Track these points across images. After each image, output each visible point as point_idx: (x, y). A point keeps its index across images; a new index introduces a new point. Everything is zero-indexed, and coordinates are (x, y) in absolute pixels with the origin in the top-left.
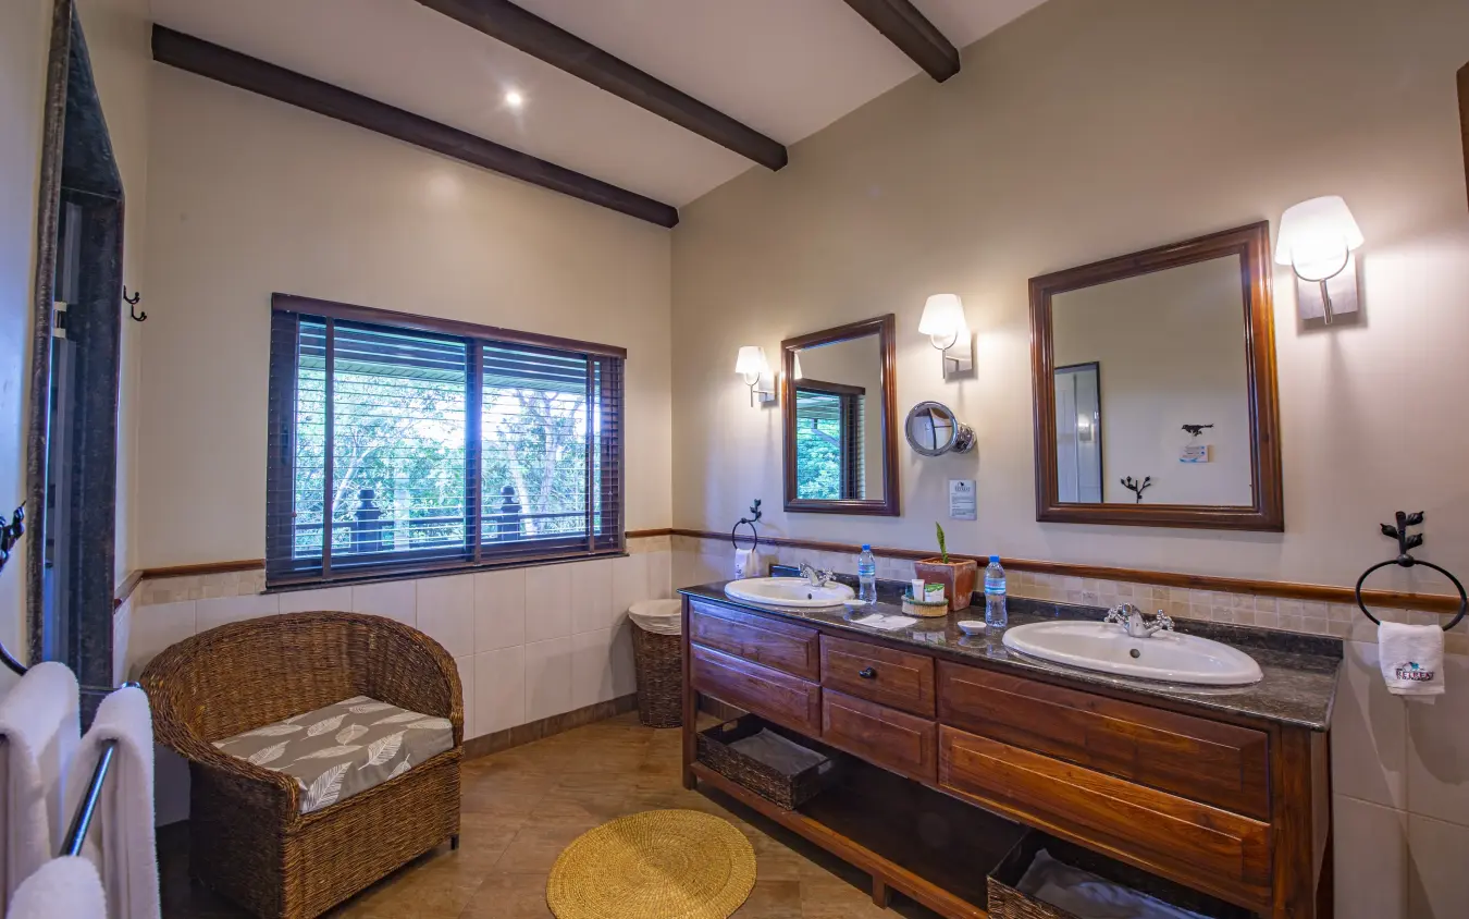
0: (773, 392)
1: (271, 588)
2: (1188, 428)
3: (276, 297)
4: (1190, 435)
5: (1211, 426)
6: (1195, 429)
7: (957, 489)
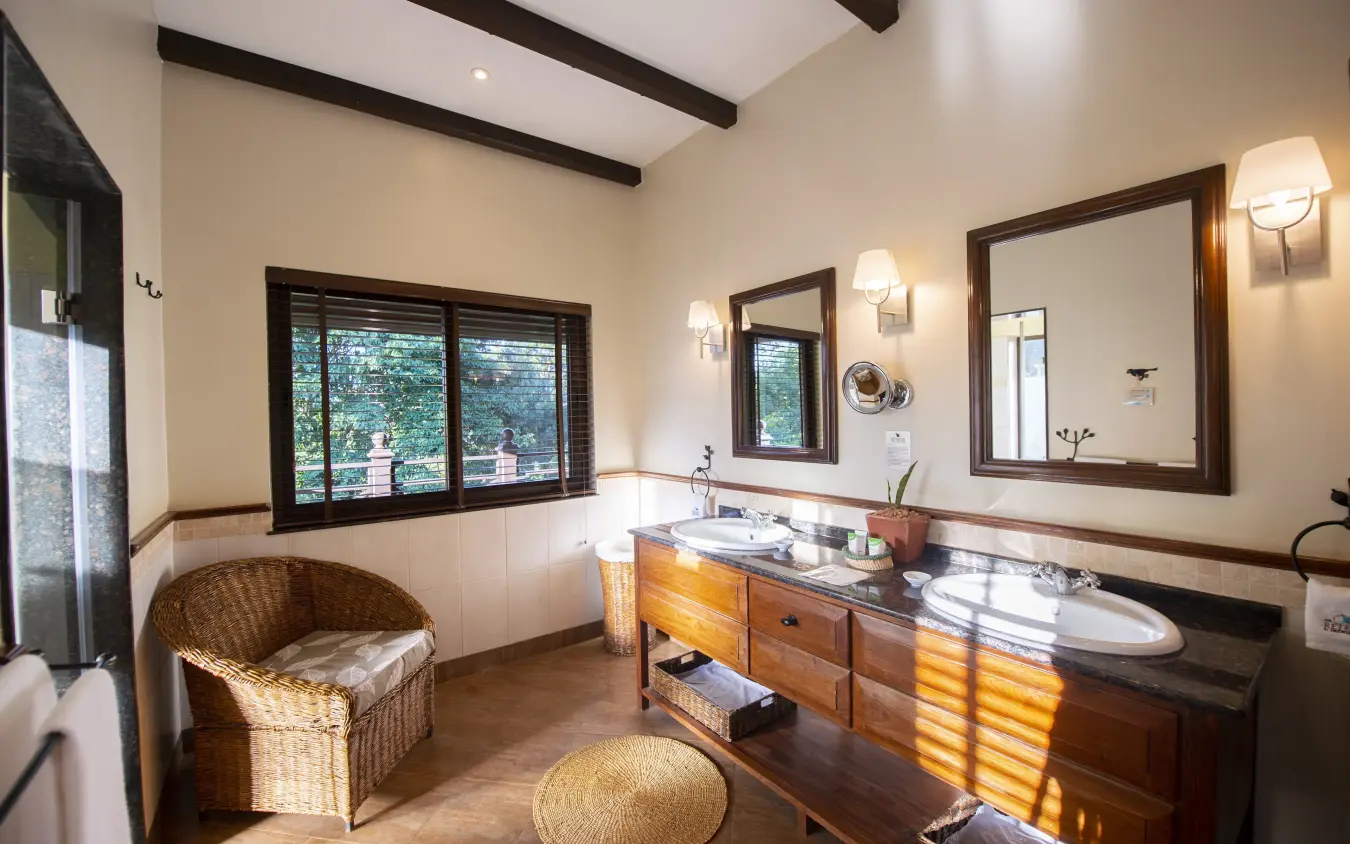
0: (722, 344)
1: (279, 528)
2: (1133, 372)
3: (271, 271)
4: (1135, 379)
5: (1155, 369)
6: (1140, 373)
7: (893, 440)
